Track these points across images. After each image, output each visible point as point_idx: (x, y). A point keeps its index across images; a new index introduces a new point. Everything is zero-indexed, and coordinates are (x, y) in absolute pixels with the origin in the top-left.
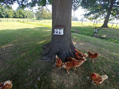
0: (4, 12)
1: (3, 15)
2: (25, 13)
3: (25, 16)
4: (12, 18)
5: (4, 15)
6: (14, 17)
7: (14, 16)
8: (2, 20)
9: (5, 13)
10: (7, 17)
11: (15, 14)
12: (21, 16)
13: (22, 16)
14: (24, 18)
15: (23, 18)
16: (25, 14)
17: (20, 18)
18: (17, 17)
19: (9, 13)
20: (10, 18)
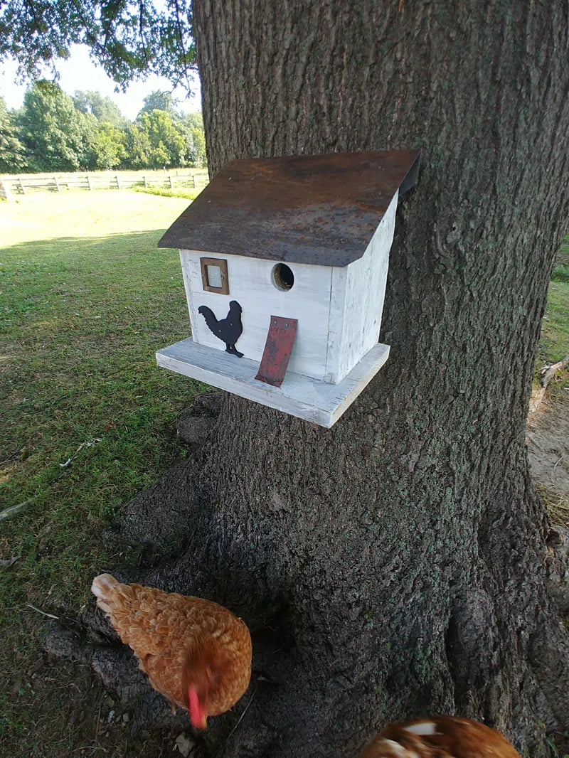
0: (73, 137)
1: (71, 155)
2: (182, 133)
3: (182, 153)
4: (114, 168)
5: (76, 151)
6: (126, 164)
7: (126, 154)
8: (58, 182)
9: (78, 140)
10: (91, 163)
11: (129, 142)
12: (162, 151)
13: (165, 156)
14: (175, 164)
15: (168, 167)
16: (179, 140)
17: (156, 164)
18: (137, 160)
19: (98, 140)
20: (102, 168)
